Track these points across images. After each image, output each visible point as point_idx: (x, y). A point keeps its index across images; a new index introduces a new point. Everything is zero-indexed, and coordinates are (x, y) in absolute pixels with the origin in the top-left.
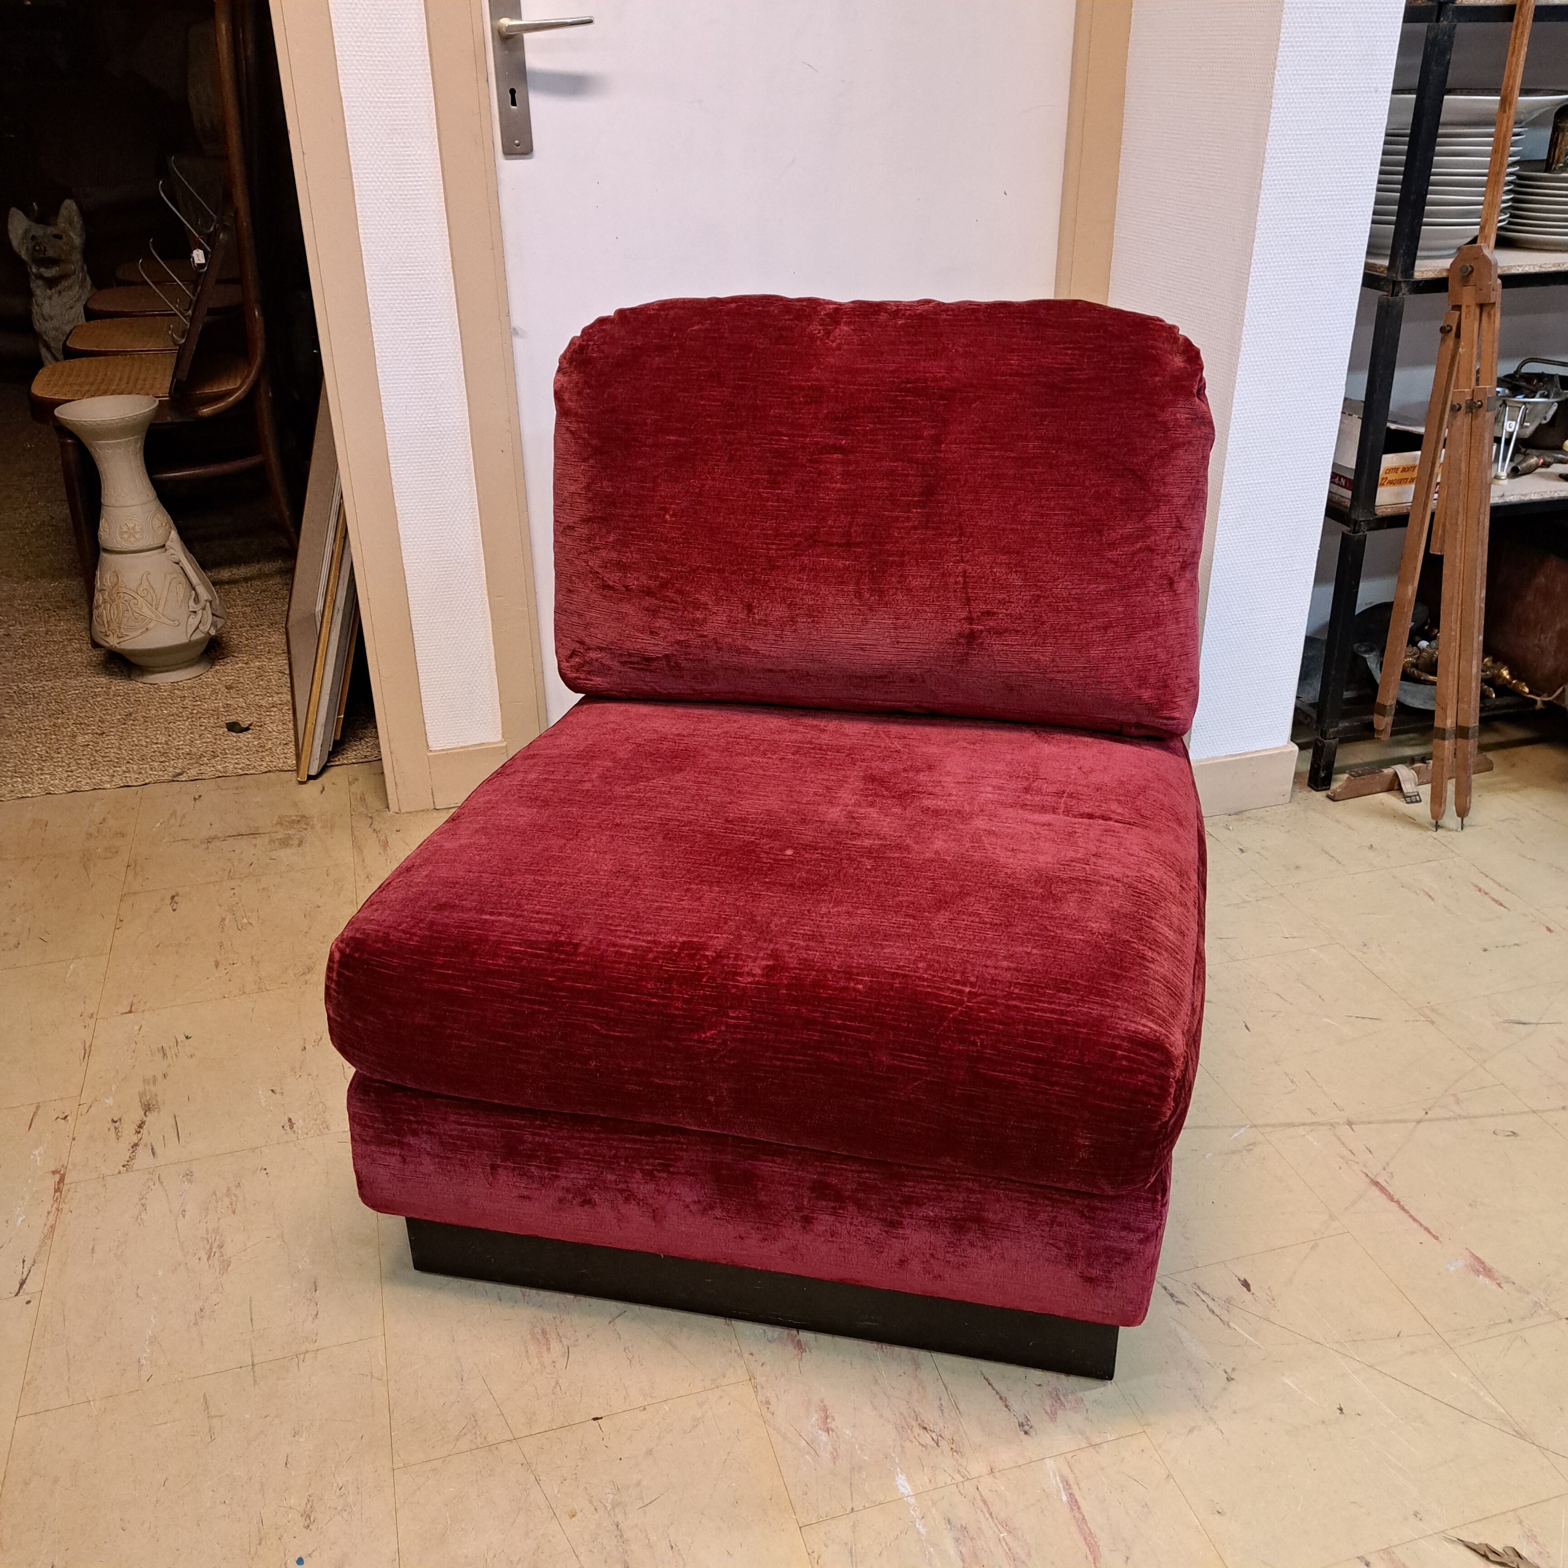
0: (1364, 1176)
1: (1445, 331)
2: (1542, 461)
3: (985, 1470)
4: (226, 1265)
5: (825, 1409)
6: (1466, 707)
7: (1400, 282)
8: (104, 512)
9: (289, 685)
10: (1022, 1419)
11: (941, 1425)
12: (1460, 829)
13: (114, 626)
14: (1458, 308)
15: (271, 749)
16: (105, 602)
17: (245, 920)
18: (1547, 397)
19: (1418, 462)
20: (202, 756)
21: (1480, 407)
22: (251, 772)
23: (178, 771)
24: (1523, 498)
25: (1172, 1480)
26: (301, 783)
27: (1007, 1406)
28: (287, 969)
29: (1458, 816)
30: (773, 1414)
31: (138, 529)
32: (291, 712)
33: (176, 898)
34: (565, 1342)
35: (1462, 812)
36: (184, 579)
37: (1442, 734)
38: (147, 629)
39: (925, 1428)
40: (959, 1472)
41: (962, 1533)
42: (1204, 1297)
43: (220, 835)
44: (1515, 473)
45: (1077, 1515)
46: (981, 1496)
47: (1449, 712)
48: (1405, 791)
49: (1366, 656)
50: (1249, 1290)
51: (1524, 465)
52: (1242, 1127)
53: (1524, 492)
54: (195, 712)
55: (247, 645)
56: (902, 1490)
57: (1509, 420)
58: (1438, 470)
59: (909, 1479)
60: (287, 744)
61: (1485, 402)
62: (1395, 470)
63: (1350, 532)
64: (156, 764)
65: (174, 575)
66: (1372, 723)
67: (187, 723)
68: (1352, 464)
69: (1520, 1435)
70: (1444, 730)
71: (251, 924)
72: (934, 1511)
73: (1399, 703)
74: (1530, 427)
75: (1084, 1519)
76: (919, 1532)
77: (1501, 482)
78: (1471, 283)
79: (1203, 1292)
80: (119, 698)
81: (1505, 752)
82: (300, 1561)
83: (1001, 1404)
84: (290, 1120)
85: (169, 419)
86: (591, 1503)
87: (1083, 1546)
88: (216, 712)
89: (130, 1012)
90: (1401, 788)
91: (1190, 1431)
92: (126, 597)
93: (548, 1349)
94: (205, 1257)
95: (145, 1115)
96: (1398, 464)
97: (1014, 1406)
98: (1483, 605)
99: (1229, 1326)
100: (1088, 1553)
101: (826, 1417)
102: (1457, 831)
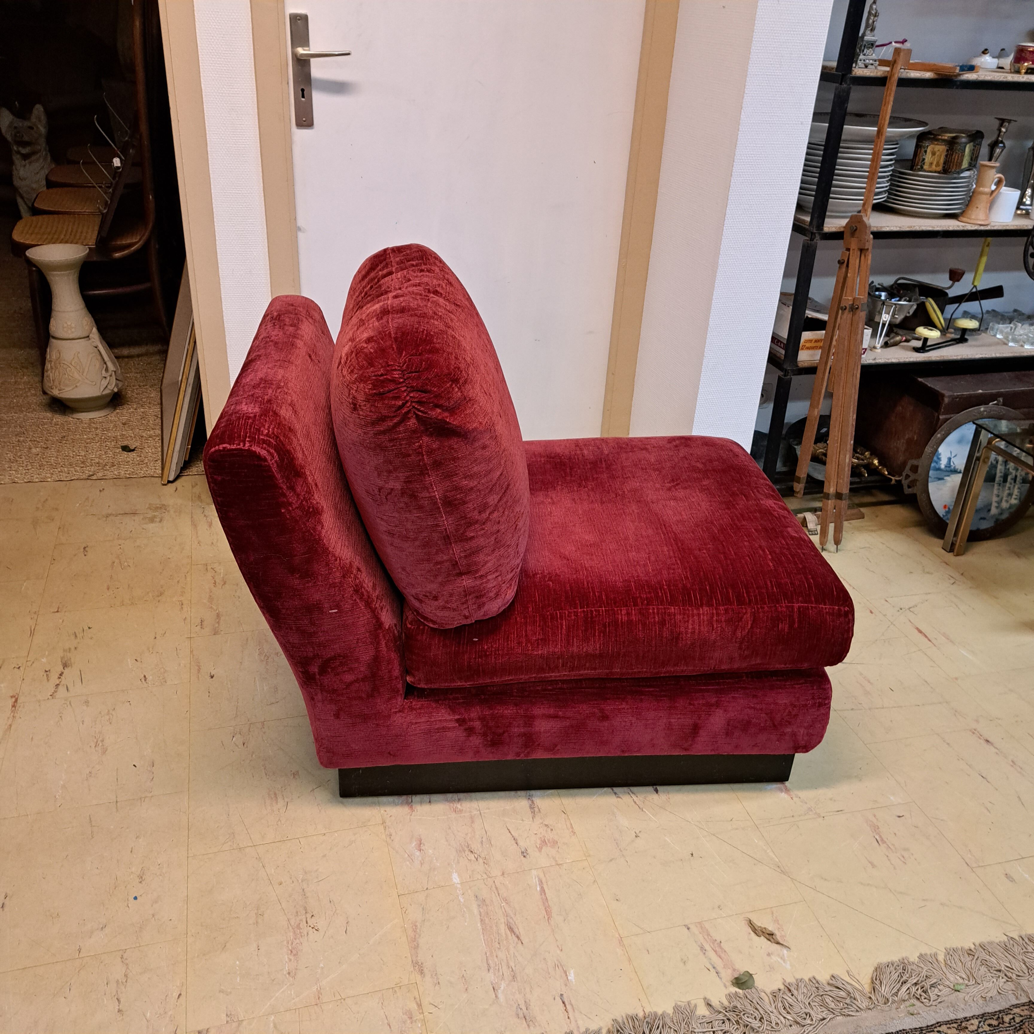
1: (841, 263)
2: (904, 338)
3: (500, 873)
4: (104, 751)
5: (420, 840)
6: (841, 482)
7: (815, 233)
8: (53, 314)
9: (160, 424)
10: (523, 850)
11: (481, 851)
12: (836, 551)
13: (56, 383)
14: (848, 250)
15: (147, 463)
16: (52, 368)
17: (126, 564)
18: (909, 301)
19: (823, 338)
20: (106, 465)
21: (857, 308)
22: (135, 476)
23: (91, 473)
24: (887, 361)
25: (596, 883)
26: (164, 485)
27: (517, 843)
28: (148, 593)
29: (835, 544)
30: (392, 840)
31: (73, 325)
32: (160, 441)
33: (87, 549)
34: (286, 800)
35: (837, 542)
36: (99, 358)
37: (827, 496)
38: (76, 386)
39: (472, 852)
40: (486, 873)
41: (482, 902)
43: (114, 513)
44: (886, 345)
45: (543, 896)
46: (496, 886)
47: (832, 484)
48: (809, 528)
49: (796, 447)
50: (658, 793)
51: (892, 341)
53: (888, 358)
54: (103, 437)
55: (136, 398)
56: (455, 880)
57: (885, 313)
58: (834, 343)
59: (460, 876)
60: (156, 461)
61: (860, 306)
62: (810, 341)
63: (782, 375)
64: (78, 468)
65: (94, 354)
66: (792, 487)
67: (98, 444)
68: (786, 337)
69: (783, 872)
70: (829, 494)
71: (129, 566)
72: (469, 891)
73: (809, 476)
74: (899, 318)
75: (547, 899)
76: (460, 901)
77: (876, 350)
78: (856, 236)
79: (633, 793)
80: (58, 426)
81: (874, 508)
82: (136, 898)
83: (514, 842)
84: (145, 676)
85: (95, 259)
86: (291, 878)
87: (544, 912)
88: (116, 439)
89: (58, 612)
90: (807, 526)
91: (611, 860)
92: (65, 366)
93: (277, 803)
94: (93, 746)
95: (64, 669)
96: (811, 338)
97: (521, 843)
98: (854, 423)
99: (642, 810)
100: (546, 916)
101: (421, 844)
102: (834, 553)
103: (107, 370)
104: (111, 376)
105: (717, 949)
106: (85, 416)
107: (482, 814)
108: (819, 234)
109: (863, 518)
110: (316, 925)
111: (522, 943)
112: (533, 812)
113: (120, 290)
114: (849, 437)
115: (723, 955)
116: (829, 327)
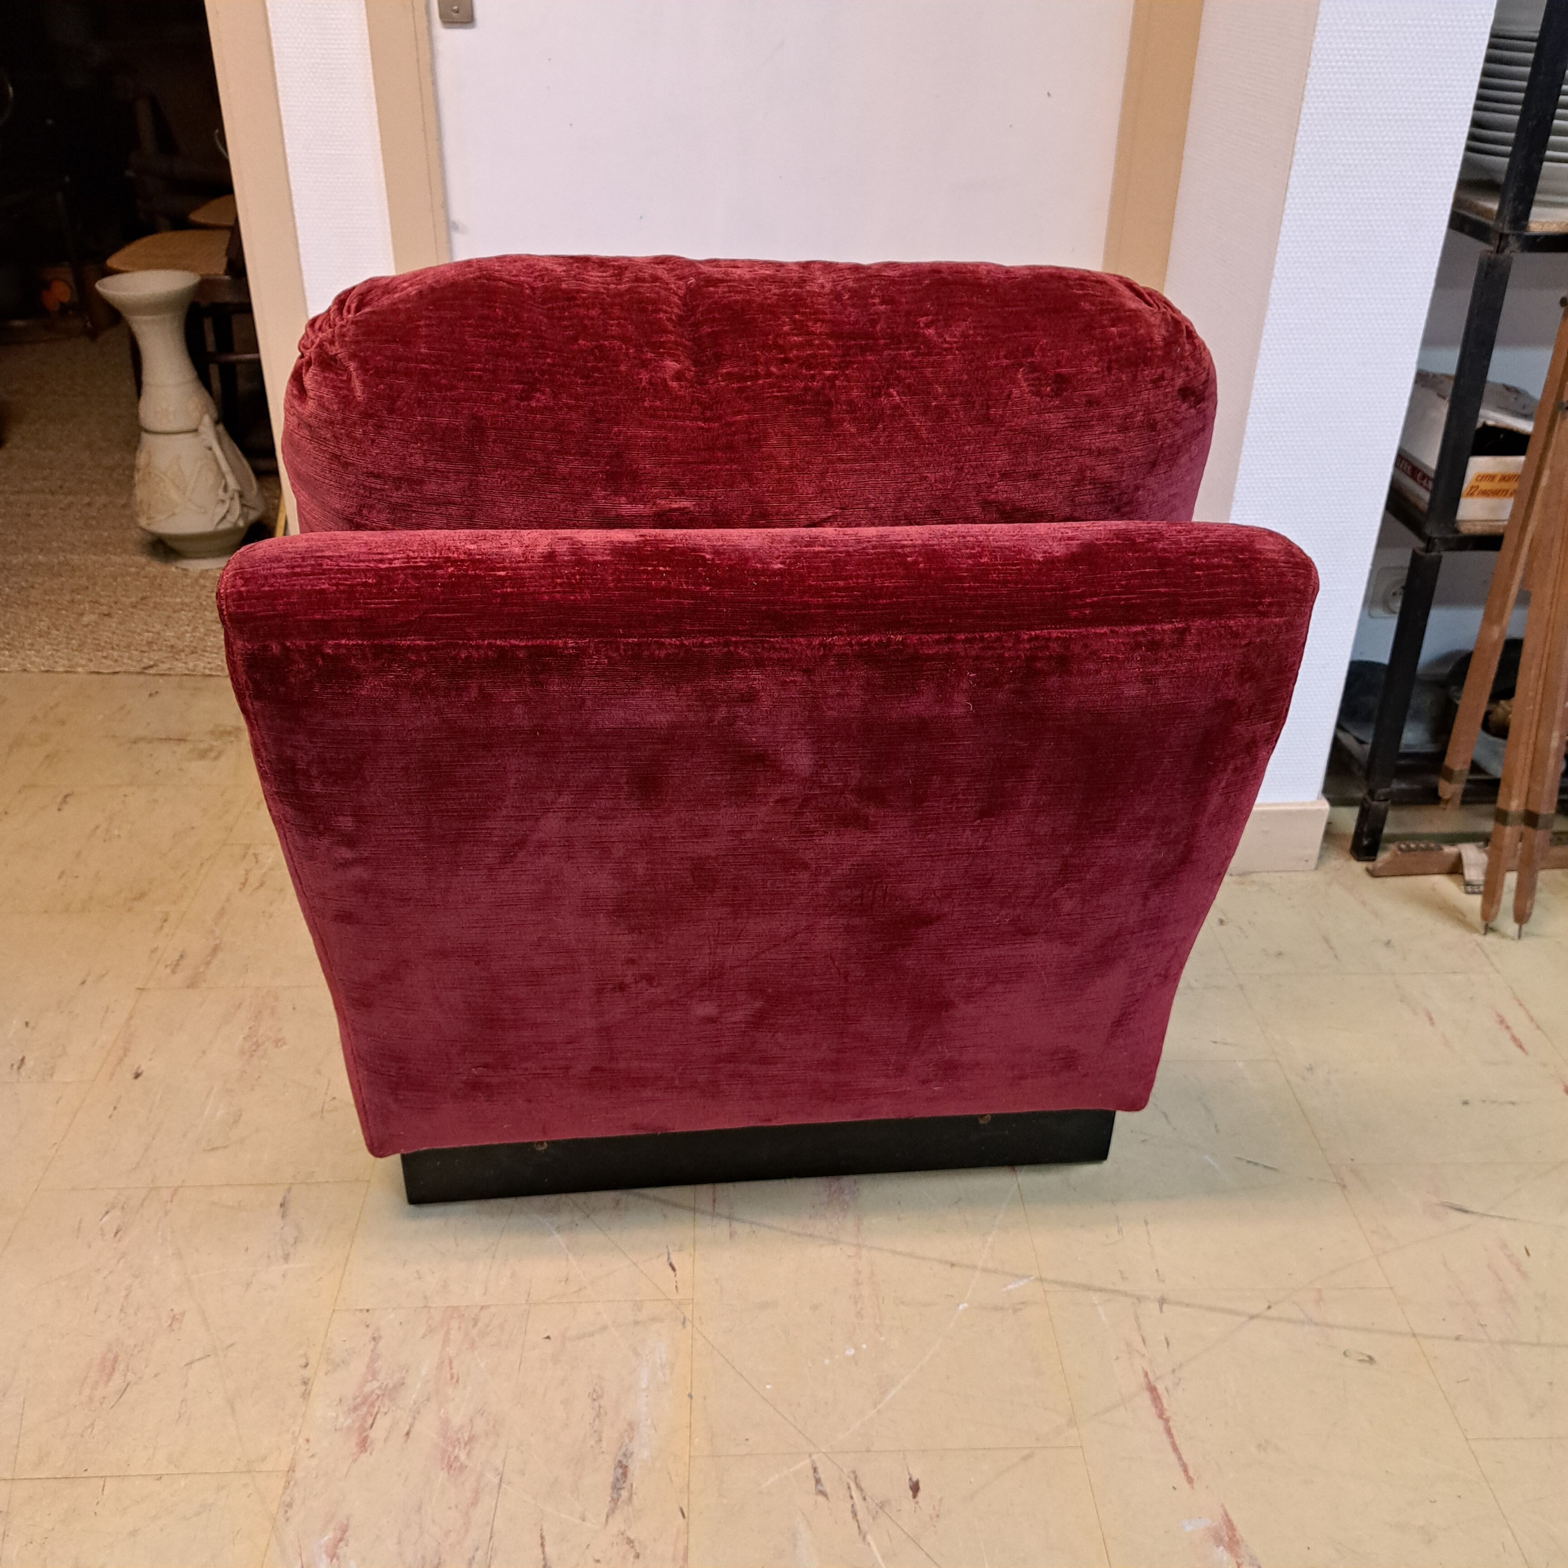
0: (1142, 1375)
5: (345, 1530)
6: (1538, 789)
7: (1510, 234)
12: (1516, 937)
16: (141, 482)
17: (116, 831)
19: (1519, 471)
20: (182, 650)
23: (151, 663)
28: (122, 891)
29: (1516, 921)
30: (287, 1520)
33: (68, 798)
35: (1521, 917)
36: (214, 465)
37: (1502, 817)
38: (174, 513)
42: (855, 1493)
43: (149, 736)
47: (1515, 792)
48: (1466, 878)
50: (915, 1496)
52: (1024, 1277)
62: (1489, 478)
63: (1422, 550)
64: (136, 654)
65: (206, 460)
66: (1436, 788)
68: (1434, 464)
70: (1508, 811)
71: (119, 837)
73: (1474, 767)
79: (858, 1486)
84: (23, 1060)
90: (1462, 874)
92: (157, 479)
96: (1491, 471)
99: (864, 1538)
101: (341, 1540)
102: (1513, 939)
103: (226, 489)
104: (232, 499)
106: (198, 565)
107: (504, 1485)
108: (1519, 237)
112: (615, 1501)
116: (1534, 447)
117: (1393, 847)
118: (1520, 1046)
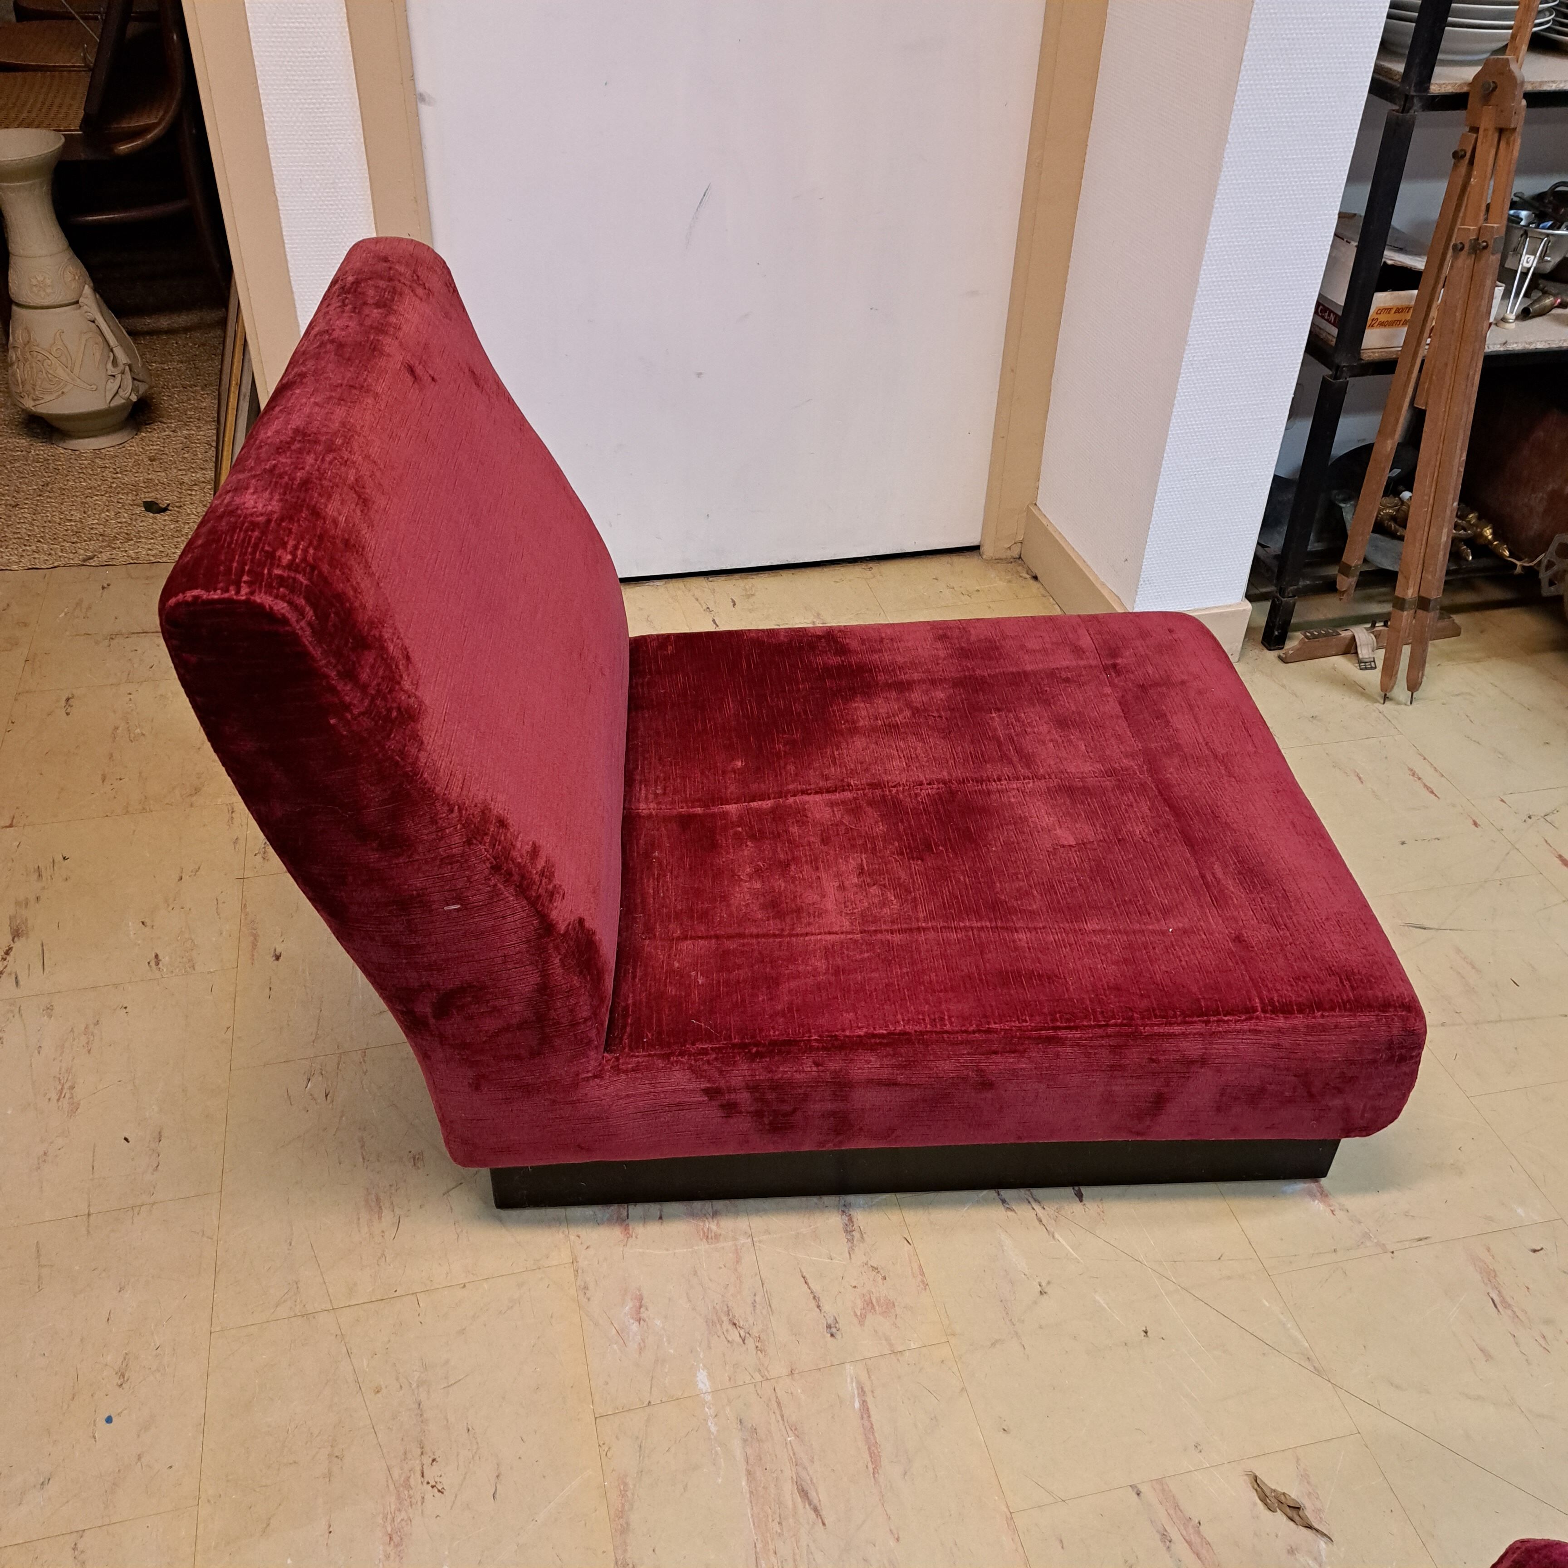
1: (1458, 156)
2: (1559, 301)
3: (785, 1371)
4: (74, 1108)
5: (640, 1299)
6: (1430, 577)
7: (1413, 96)
8: (13, 260)
9: (214, 459)
10: (830, 1321)
11: (751, 1322)
12: (1408, 703)
13: (28, 387)
14: (1475, 130)
16: (19, 359)
17: (138, 730)
19: (1413, 303)
20: (115, 538)
21: (1485, 248)
22: (164, 560)
23: (89, 554)
24: (1527, 346)
25: (965, 1394)
27: (818, 1307)
28: (174, 788)
29: (1409, 690)
30: (589, 1299)
31: (48, 282)
33: (70, 701)
34: (398, 1211)
35: (1413, 686)
36: (100, 339)
37: (1400, 604)
38: (63, 393)
39: (735, 1324)
40: (760, 1371)
41: (751, 1434)
42: (1036, 1205)
43: (124, 631)
44: (1525, 314)
45: (866, 1423)
46: (777, 1398)
47: (1411, 582)
48: (1360, 656)
49: (1342, 505)
50: (1082, 1200)
51: (1537, 306)
53: (1528, 340)
54: (114, 485)
55: (177, 409)
56: (701, 1386)
57: (1527, 253)
58: (1434, 313)
59: (711, 1376)
61: (1491, 243)
62: (1388, 310)
63: (1330, 376)
64: (67, 545)
65: (90, 334)
66: (1334, 581)
67: (104, 498)
68: (1341, 300)
69: (1318, 1372)
70: (1404, 600)
71: (143, 735)
72: (728, 1409)
73: (1367, 563)
74: (1552, 261)
75: (872, 1427)
76: (709, 1431)
77: (1507, 326)
78: (1493, 101)
79: (1036, 1199)
80: (38, 465)
81: (1477, 615)
82: (109, 1420)
83: (813, 1304)
84: (157, 956)
85: (83, 156)
86: (397, 1379)
87: (866, 1456)
88: (135, 488)
89: (11, 826)
90: (1356, 653)
91: (993, 1344)
92: (40, 357)
93: (380, 1218)
94: (54, 1097)
95: (13, 940)
96: (1389, 304)
97: (826, 1307)
98: (1462, 470)
99: (1053, 1236)
100: (870, 1464)
101: (640, 1307)
102: (1406, 704)
103: (115, 363)
104: (123, 373)
105: (1195, 1539)
106: (87, 445)
107: (757, 1244)
108: (1422, 98)
109: (1458, 635)
110: (438, 1479)
111: (824, 1524)
112: (851, 1240)
113: (133, 214)
114: (1451, 496)
115: (1204, 1552)
116: (1427, 282)
117: (1299, 635)
118: (1432, 792)
